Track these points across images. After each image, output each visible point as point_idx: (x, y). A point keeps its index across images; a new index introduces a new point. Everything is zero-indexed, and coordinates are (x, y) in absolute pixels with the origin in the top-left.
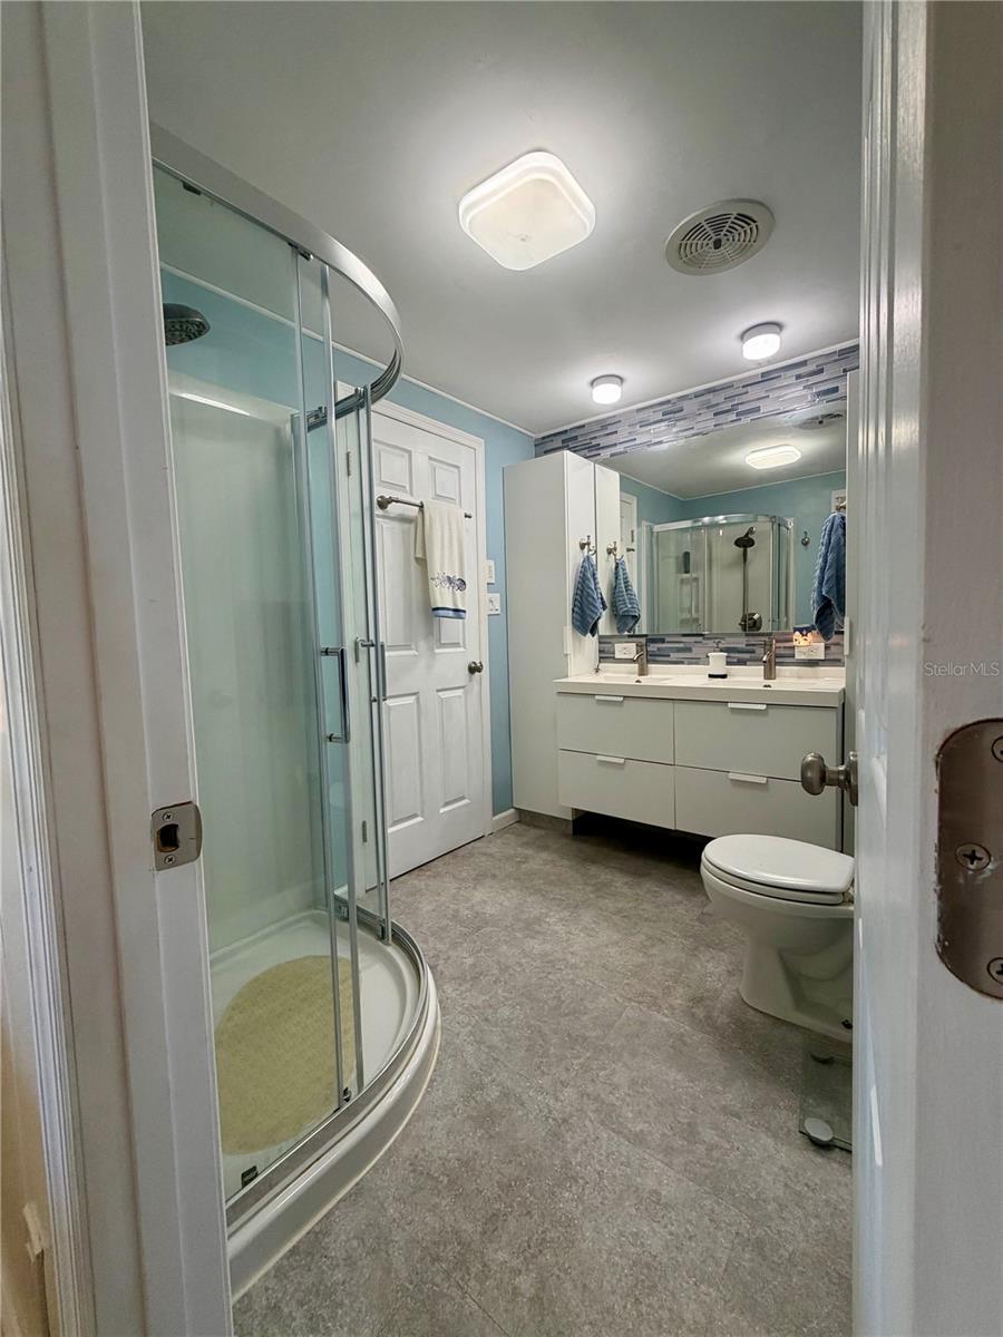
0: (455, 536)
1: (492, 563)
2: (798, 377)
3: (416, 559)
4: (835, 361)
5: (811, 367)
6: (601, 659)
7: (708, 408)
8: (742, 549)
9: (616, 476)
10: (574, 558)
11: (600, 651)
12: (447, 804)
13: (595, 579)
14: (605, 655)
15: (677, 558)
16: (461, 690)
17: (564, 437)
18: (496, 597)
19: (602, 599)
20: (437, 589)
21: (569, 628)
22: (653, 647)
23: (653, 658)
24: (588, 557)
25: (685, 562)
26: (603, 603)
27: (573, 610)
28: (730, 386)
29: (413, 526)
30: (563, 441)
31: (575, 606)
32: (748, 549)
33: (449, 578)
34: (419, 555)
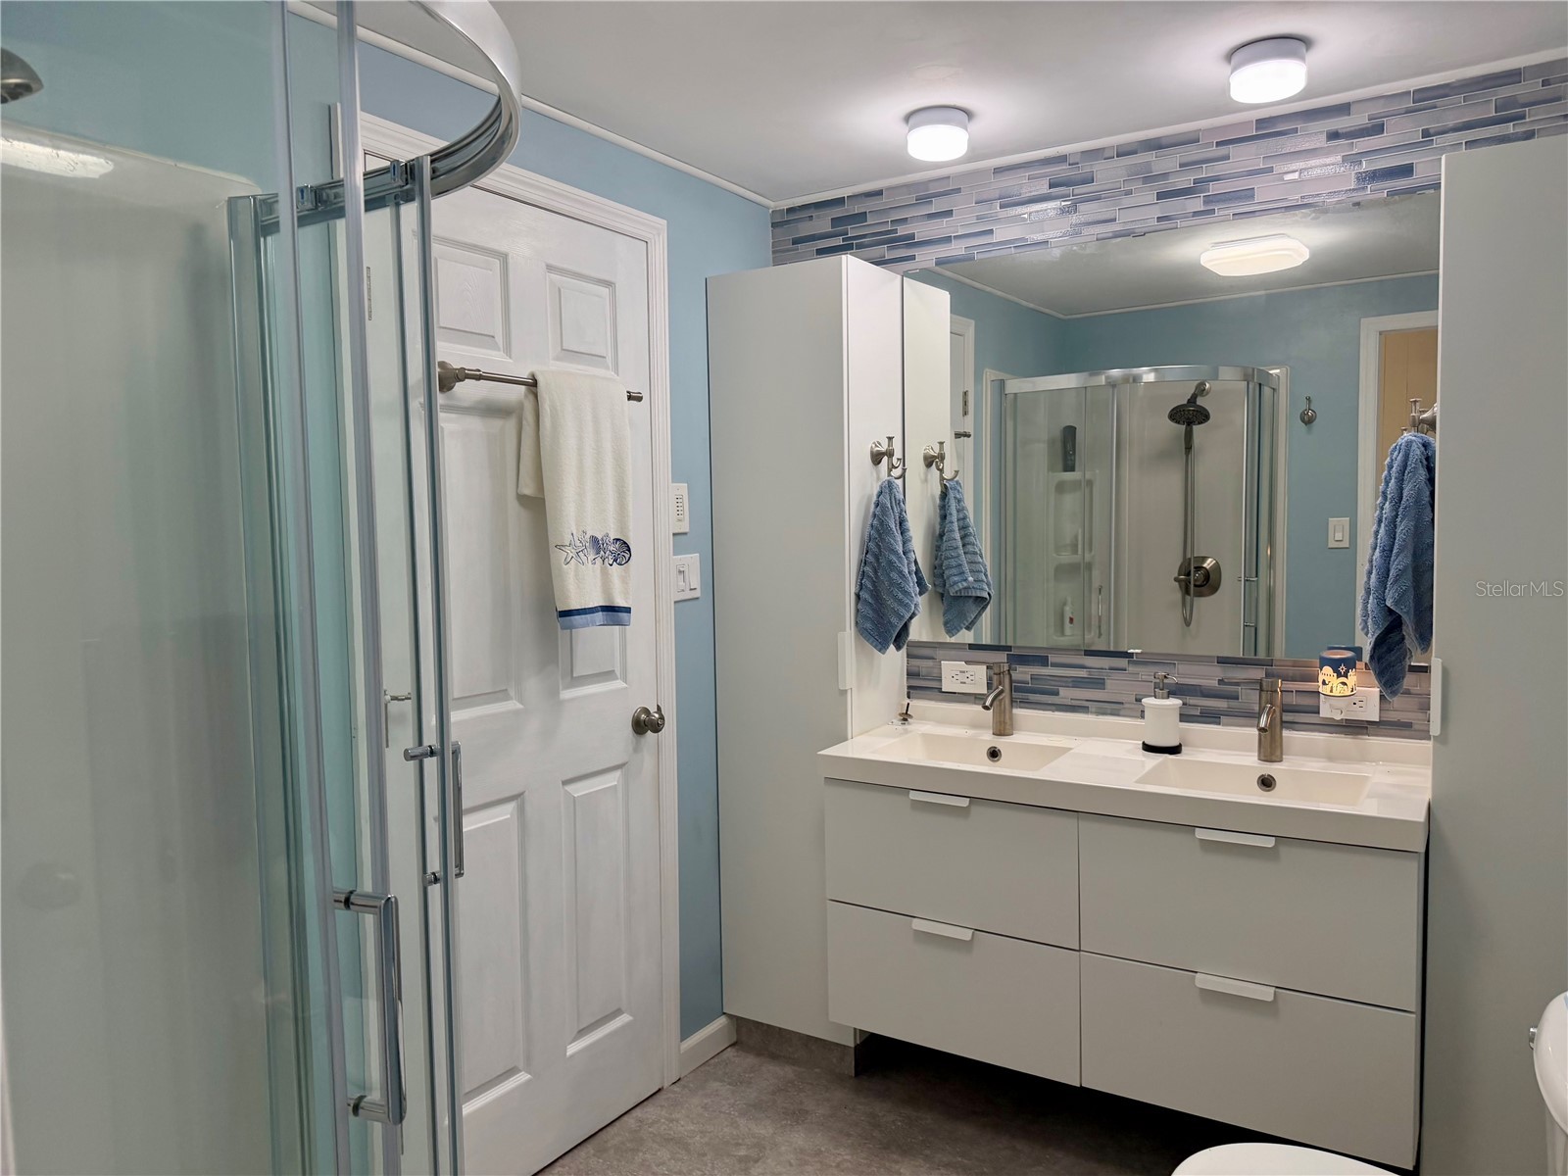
0: (608, 446)
1: (683, 489)
2: (1334, 136)
3: (522, 499)
4: (1408, 111)
5: (1358, 119)
6: (912, 691)
7: (1147, 180)
8: (1183, 428)
9: (943, 297)
10: (861, 484)
11: (910, 674)
12: (582, 1032)
13: (903, 531)
14: (921, 684)
15: (1051, 443)
16: (617, 774)
17: (838, 212)
18: (692, 561)
19: (918, 572)
20: (570, 570)
21: (849, 635)
22: (1022, 673)
23: (1025, 695)
24: (890, 484)
25: (1067, 448)
26: (920, 582)
27: (858, 596)
28: (1191, 140)
29: (510, 425)
30: (835, 221)
31: (861, 586)
32: (1196, 428)
33: (595, 540)
34: (528, 490)
